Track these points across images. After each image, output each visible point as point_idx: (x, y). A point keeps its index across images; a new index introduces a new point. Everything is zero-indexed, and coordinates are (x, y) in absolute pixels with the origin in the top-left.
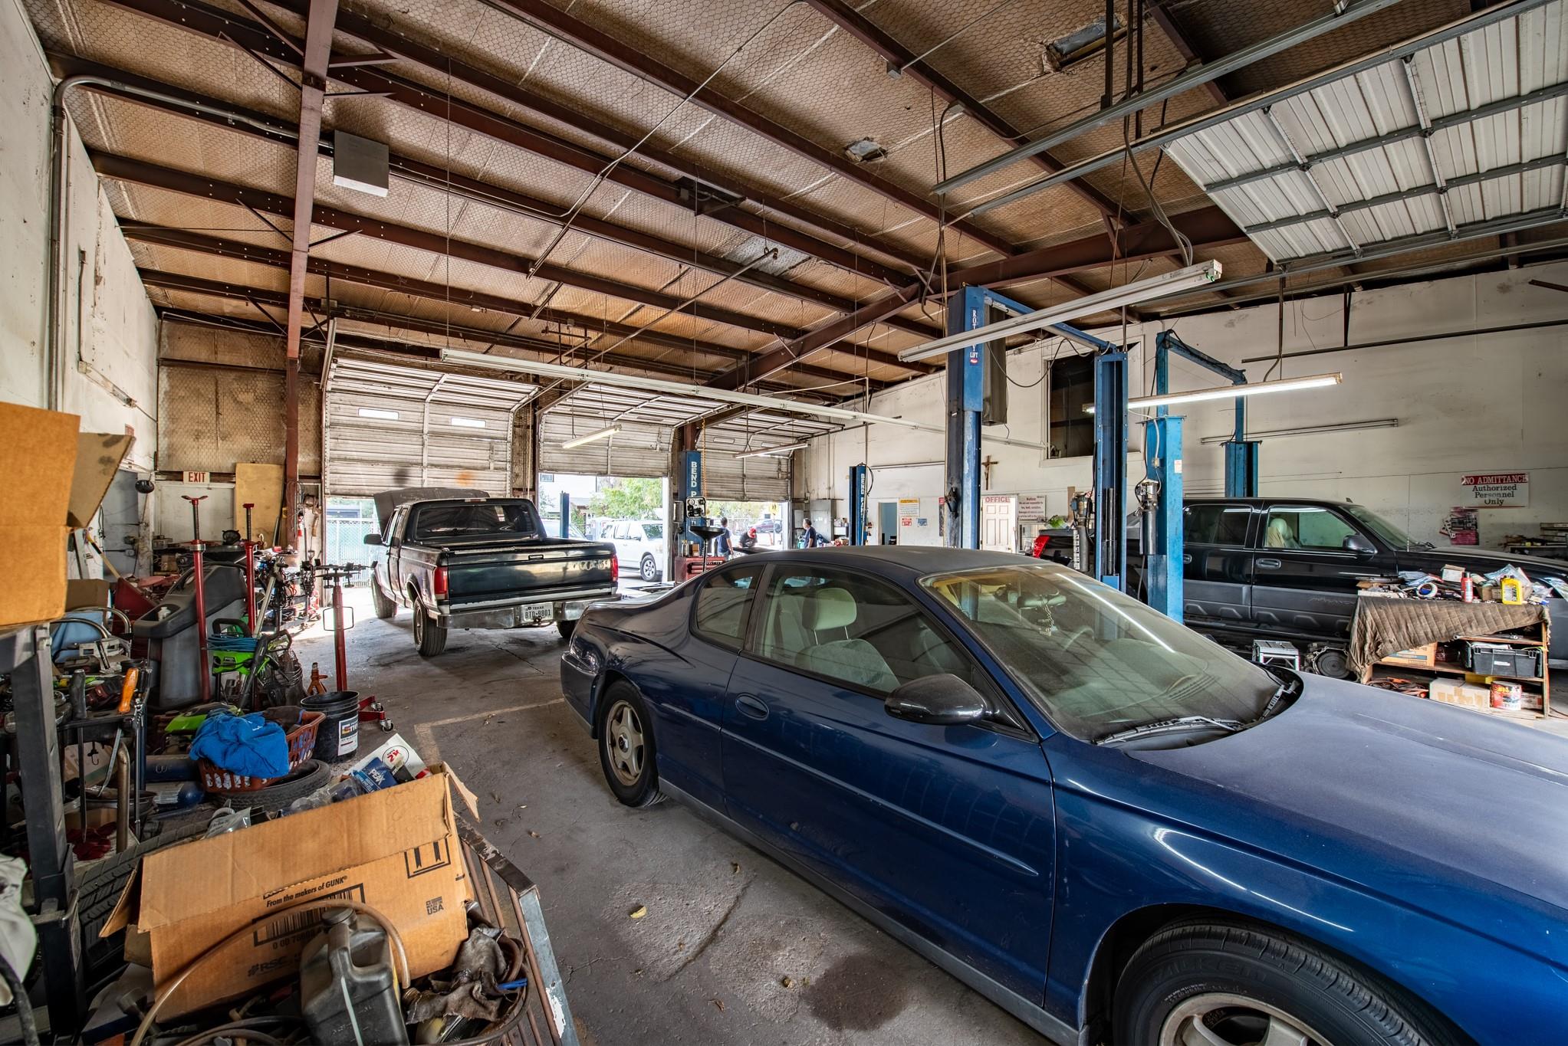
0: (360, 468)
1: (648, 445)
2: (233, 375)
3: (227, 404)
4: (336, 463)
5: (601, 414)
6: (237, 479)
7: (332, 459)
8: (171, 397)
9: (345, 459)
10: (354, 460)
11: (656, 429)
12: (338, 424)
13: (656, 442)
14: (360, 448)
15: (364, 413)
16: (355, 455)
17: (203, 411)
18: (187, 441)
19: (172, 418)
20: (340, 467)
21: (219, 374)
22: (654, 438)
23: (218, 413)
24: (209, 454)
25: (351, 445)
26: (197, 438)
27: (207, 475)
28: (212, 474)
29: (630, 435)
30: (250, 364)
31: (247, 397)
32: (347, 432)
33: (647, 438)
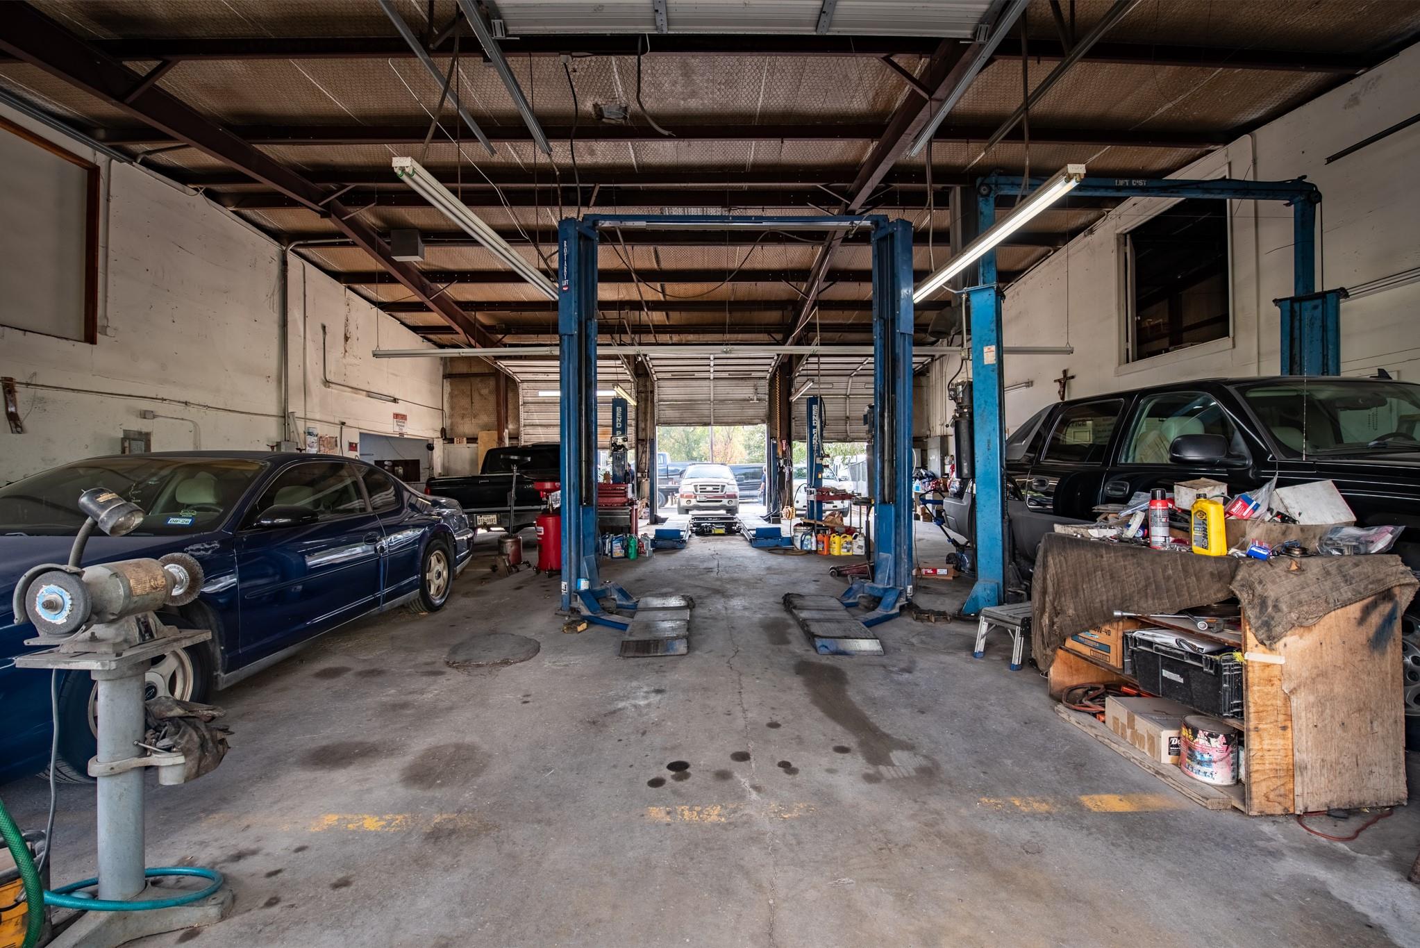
0: (540, 430)
1: (747, 396)
2: (478, 379)
3: (476, 397)
4: (527, 428)
5: (697, 375)
6: (479, 441)
7: (525, 426)
8: (452, 396)
9: (533, 425)
10: (537, 425)
11: (751, 383)
12: (528, 403)
13: (754, 393)
14: (541, 417)
15: (541, 394)
16: (537, 422)
17: (465, 402)
18: (459, 420)
19: (452, 408)
20: (530, 430)
21: (472, 379)
22: (752, 391)
23: (472, 403)
24: (467, 427)
25: (535, 416)
26: (463, 418)
27: (465, 439)
28: (467, 439)
29: (728, 390)
30: (487, 372)
31: (485, 391)
32: (532, 407)
33: (745, 391)
